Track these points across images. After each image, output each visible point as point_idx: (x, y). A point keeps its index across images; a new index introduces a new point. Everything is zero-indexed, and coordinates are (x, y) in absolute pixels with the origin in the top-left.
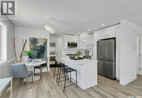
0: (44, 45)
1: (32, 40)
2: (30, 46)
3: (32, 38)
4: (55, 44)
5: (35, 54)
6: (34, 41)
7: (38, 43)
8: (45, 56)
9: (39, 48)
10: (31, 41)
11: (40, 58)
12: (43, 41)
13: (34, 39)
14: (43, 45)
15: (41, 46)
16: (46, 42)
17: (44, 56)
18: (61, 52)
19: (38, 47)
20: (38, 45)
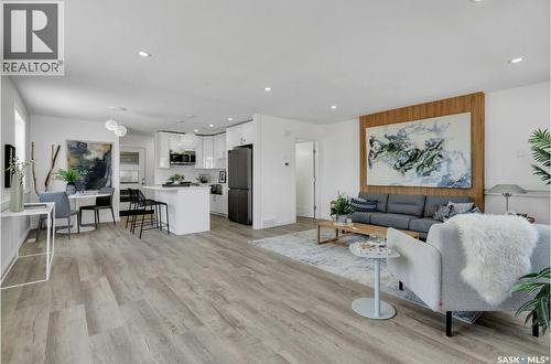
0: (104, 159)
1: (75, 145)
2: (69, 160)
3: (73, 142)
4: (137, 154)
5: (82, 178)
6: (79, 149)
7: (88, 153)
8: (108, 184)
9: (91, 166)
10: (70, 148)
11: (94, 189)
12: (103, 149)
13: (79, 143)
14: (101, 158)
15: (97, 159)
16: (110, 151)
17: (105, 183)
18: (153, 177)
19: (88, 161)
20: (88, 157)
